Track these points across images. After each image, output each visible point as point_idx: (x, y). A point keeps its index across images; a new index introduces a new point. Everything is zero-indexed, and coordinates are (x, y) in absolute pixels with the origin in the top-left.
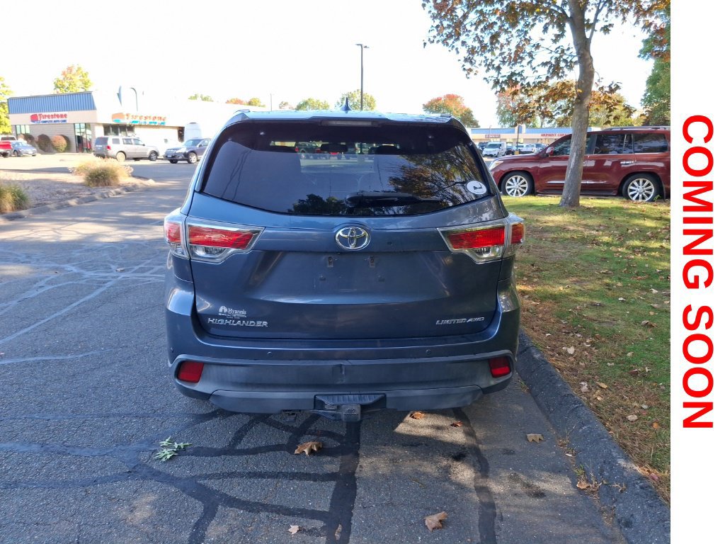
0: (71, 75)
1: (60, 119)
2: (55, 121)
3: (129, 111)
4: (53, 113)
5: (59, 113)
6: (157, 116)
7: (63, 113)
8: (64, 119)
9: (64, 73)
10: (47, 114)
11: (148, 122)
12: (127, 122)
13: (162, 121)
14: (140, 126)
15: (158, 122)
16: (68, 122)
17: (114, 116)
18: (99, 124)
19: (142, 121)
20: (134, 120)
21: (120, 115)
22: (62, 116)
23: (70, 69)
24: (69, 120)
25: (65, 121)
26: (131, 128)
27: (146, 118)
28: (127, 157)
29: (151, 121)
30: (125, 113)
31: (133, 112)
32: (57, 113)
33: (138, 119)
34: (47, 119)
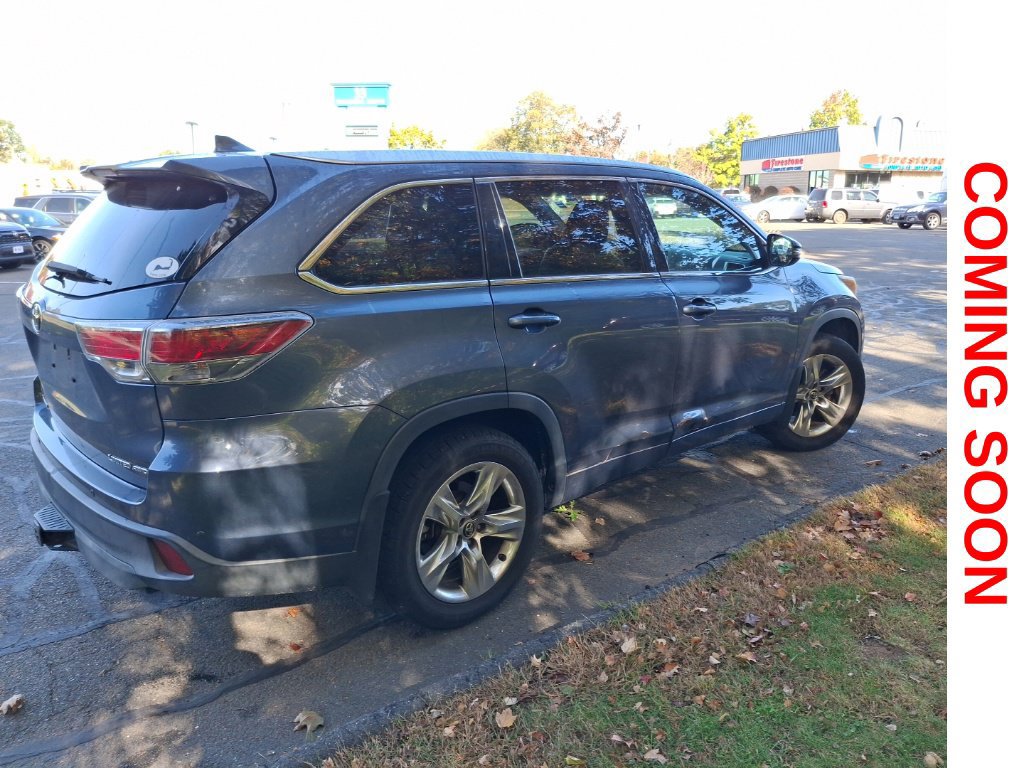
0: (832, 105)
1: (794, 166)
2: (788, 169)
3: (885, 151)
4: (787, 158)
5: (795, 158)
6: (929, 157)
7: (799, 157)
8: (799, 165)
9: (825, 104)
10: (780, 159)
11: (913, 167)
12: (881, 167)
13: (937, 165)
14: (901, 173)
15: (930, 166)
16: (802, 169)
17: (864, 159)
18: (840, 171)
19: (905, 166)
20: (891, 164)
21: (873, 158)
22: (797, 161)
23: (834, 98)
24: (805, 167)
25: (799, 168)
26: (886, 176)
27: (911, 161)
28: (850, 217)
29: (920, 165)
30: (880, 155)
31: (893, 152)
32: (792, 158)
33: (898, 163)
34: (780, 167)
